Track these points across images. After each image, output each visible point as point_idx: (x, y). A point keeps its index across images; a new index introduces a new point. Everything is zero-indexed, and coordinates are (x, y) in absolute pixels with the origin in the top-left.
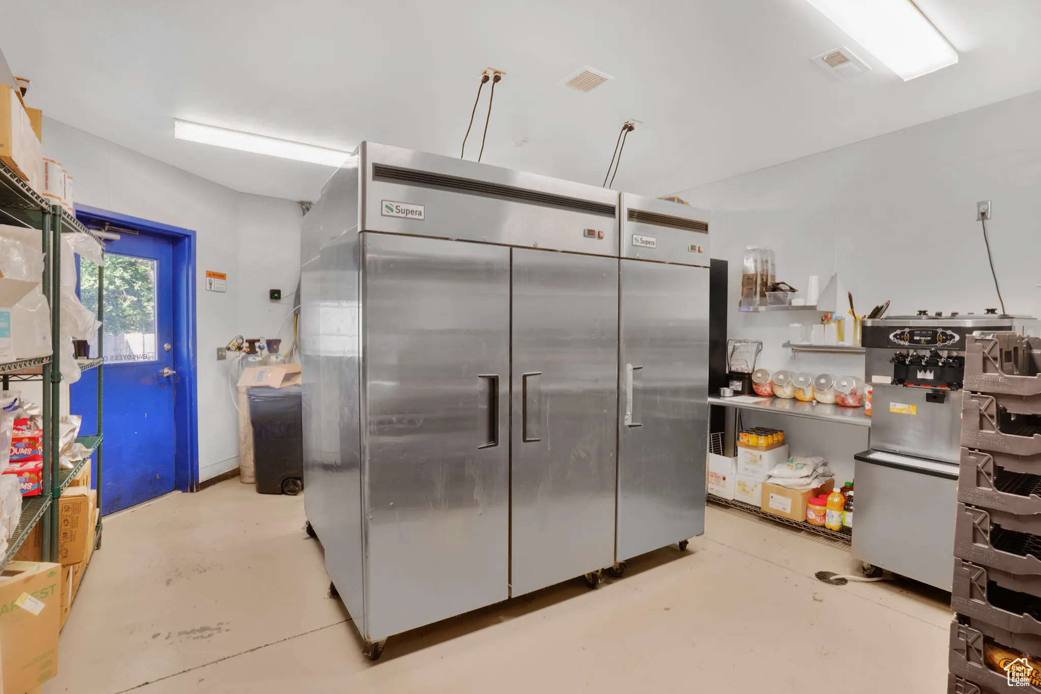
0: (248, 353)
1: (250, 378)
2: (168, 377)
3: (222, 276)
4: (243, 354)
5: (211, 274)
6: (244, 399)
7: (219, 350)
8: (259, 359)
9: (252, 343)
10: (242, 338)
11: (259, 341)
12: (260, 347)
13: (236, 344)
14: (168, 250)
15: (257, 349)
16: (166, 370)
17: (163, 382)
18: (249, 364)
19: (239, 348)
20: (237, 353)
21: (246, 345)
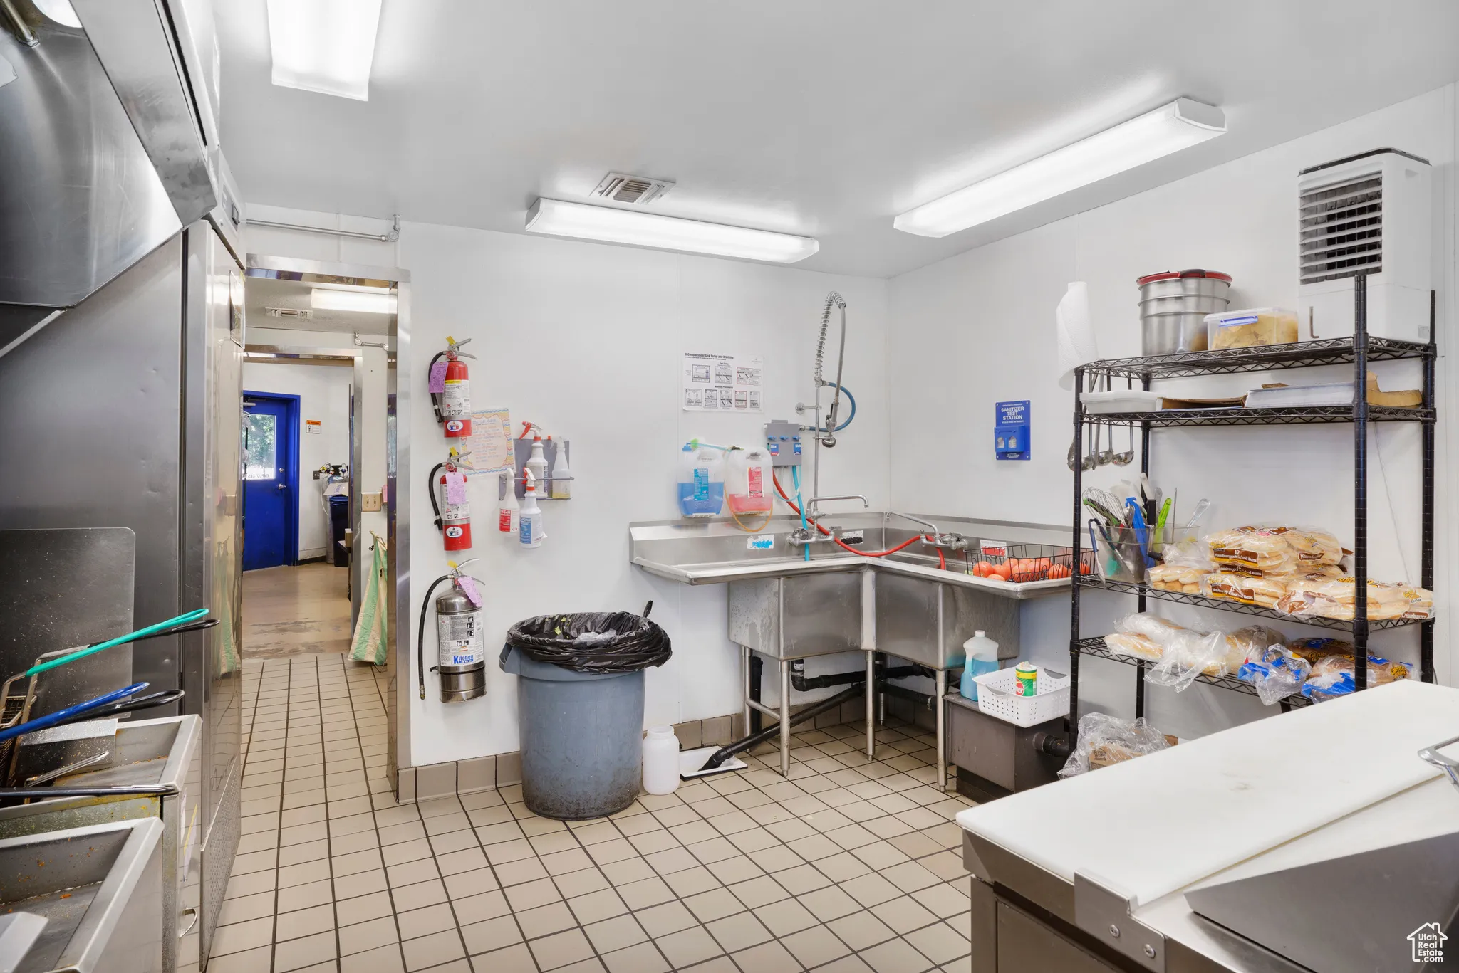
0: (334, 475)
1: (332, 490)
2: (281, 490)
3: (318, 423)
4: (331, 475)
5: (310, 422)
6: (329, 504)
7: (315, 473)
8: (340, 478)
9: (336, 468)
10: (329, 465)
11: (341, 466)
12: (342, 471)
13: (325, 469)
14: (284, 408)
15: (340, 472)
16: (280, 485)
17: (278, 492)
18: (334, 482)
19: (328, 471)
20: (326, 474)
21: (332, 469)
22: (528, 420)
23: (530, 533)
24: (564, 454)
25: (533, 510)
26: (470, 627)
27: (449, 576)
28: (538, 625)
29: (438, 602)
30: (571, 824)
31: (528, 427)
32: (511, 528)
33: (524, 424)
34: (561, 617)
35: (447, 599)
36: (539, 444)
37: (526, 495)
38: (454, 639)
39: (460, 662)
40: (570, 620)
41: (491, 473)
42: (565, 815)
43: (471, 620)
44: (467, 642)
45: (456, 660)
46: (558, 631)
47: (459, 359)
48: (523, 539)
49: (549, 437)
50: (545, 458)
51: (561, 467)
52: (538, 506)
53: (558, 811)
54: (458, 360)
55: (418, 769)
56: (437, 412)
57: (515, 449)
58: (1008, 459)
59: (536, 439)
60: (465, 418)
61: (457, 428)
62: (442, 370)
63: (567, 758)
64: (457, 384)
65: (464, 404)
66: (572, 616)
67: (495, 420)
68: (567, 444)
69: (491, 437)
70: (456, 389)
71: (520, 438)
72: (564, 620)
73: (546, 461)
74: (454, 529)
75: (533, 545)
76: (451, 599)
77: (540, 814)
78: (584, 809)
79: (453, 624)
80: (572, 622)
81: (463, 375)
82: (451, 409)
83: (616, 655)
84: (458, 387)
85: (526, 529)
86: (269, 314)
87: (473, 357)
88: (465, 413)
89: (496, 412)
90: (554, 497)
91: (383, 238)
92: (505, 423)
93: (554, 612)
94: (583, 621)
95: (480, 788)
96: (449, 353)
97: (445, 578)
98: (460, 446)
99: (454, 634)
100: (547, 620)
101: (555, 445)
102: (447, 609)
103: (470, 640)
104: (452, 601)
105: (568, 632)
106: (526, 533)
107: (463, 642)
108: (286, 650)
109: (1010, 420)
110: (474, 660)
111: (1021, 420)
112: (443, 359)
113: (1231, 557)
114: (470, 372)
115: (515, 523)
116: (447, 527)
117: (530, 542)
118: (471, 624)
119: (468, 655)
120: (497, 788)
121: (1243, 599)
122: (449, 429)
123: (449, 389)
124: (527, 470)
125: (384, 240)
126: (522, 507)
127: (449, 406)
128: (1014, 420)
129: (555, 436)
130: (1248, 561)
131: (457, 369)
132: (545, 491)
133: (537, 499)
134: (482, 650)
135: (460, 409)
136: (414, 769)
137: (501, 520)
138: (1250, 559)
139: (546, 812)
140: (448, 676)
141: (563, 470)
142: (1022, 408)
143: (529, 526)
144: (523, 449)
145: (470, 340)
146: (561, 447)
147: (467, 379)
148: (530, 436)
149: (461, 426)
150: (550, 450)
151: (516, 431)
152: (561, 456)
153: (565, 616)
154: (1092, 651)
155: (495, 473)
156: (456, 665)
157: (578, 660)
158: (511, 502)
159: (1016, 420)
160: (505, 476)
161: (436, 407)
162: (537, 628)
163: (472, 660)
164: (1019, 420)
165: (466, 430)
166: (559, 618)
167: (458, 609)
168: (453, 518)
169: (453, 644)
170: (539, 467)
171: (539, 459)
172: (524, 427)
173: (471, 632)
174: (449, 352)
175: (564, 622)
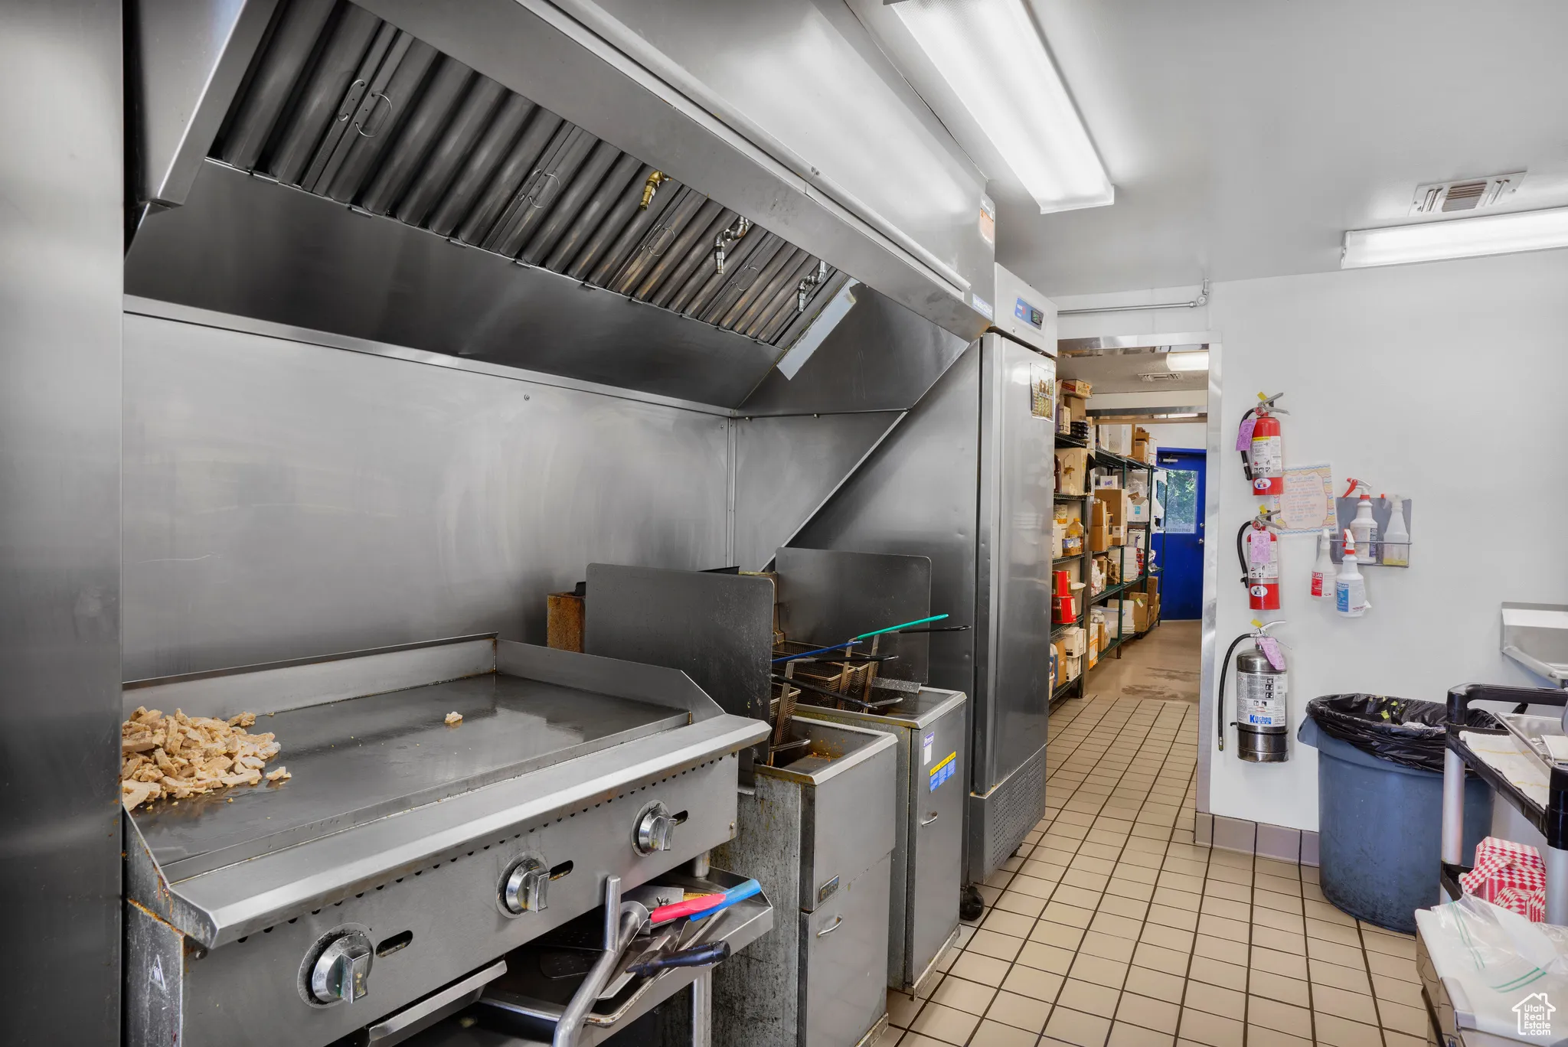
2: (1194, 543)
16: (1193, 538)
17: (1194, 546)
22: (1354, 477)
23: (1347, 601)
24: (1401, 515)
25: (1352, 575)
26: (1269, 689)
27: (1251, 635)
28: (1356, 703)
29: (1239, 658)
30: (1363, 925)
31: (1354, 484)
32: (1323, 593)
33: (1349, 480)
34: (1390, 700)
35: (1249, 657)
36: (1366, 503)
37: (1343, 559)
38: (1251, 697)
39: (1257, 722)
40: (1403, 705)
41: (1308, 534)
42: (1358, 913)
43: (1270, 681)
44: (1265, 703)
45: (1252, 719)
46: (1385, 715)
47: (1273, 415)
48: (1341, 607)
49: (1383, 496)
50: (1374, 518)
51: (1396, 528)
52: (1359, 572)
53: (1350, 905)
54: (1270, 416)
55: (1216, 817)
56: (1248, 470)
57: (1338, 509)
59: (1363, 497)
60: (1275, 475)
61: (1265, 486)
62: (1250, 428)
63: (1363, 851)
64: (1265, 441)
65: (1273, 461)
66: (1407, 701)
67: (1313, 477)
68: (1407, 504)
69: (1308, 496)
70: (1265, 446)
71: (1345, 496)
72: (1394, 704)
73: (1376, 523)
74: (1258, 588)
75: (1351, 613)
76: (1254, 657)
77: (1332, 903)
78: (1382, 915)
79: (1251, 683)
80: (1405, 708)
81: (1274, 430)
82: (1259, 467)
83: (1430, 750)
84: (1267, 444)
85: (1342, 596)
86: (1143, 379)
87: (1284, 412)
88: (1274, 471)
89: (1317, 469)
90: (1385, 562)
91: (1192, 305)
92: (1326, 480)
93: (1382, 692)
94: (1421, 709)
95: (1280, 858)
96: (1259, 410)
97: (1247, 636)
98: (1272, 503)
99: (1252, 693)
100: (1371, 700)
101: (1391, 505)
102: (1247, 667)
103: (1268, 702)
104: (1252, 660)
105: (1398, 718)
106: (1342, 599)
107: (1260, 702)
108: (1166, 695)
110: (1272, 723)
112: (1254, 416)
114: (1284, 428)
115: (1328, 587)
116: (1252, 585)
117: (1346, 610)
118: (1270, 686)
119: (1265, 717)
120: (1300, 864)
122: (1257, 487)
123: (1256, 446)
124: (1348, 532)
125: (1193, 305)
126: (1339, 572)
127: (1256, 463)
129: (1389, 494)
131: (1267, 425)
132: (1371, 555)
133: (1358, 564)
134: (1284, 715)
135: (1268, 466)
136: (1211, 816)
137: (1313, 584)
139: (1338, 902)
140: (1246, 733)
141: (1398, 533)
143: (1346, 592)
144: (1347, 507)
145: (1282, 394)
146: (1398, 506)
147: (1279, 435)
148: (1356, 494)
149: (1268, 483)
150: (1382, 509)
151: (1339, 489)
152: (1397, 519)
153: (1397, 700)
155: (1312, 534)
156: (1252, 724)
157: (1378, 746)
158: (1327, 566)
160: (1321, 536)
161: (1246, 464)
162: (1354, 705)
163: (1270, 723)
165: (1276, 486)
166: (1387, 700)
167: (1258, 668)
168: (1258, 577)
169: (1250, 702)
170: (1364, 530)
171: (1365, 520)
172: (1349, 485)
173: (1270, 694)
174: (1258, 408)
175: (1395, 707)
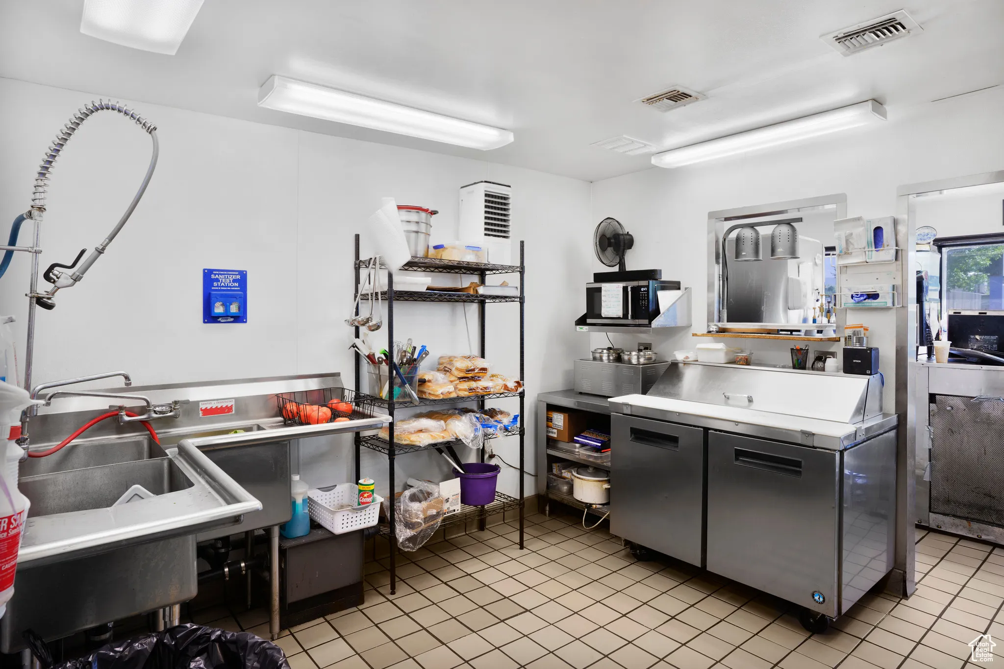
58: (219, 322)
109: (223, 286)
111: (236, 287)
113: (473, 372)
121: (486, 392)
128: (227, 287)
130: (482, 373)
138: (483, 372)
142: (238, 277)
154: (406, 451)
159: (230, 287)
164: (234, 287)
